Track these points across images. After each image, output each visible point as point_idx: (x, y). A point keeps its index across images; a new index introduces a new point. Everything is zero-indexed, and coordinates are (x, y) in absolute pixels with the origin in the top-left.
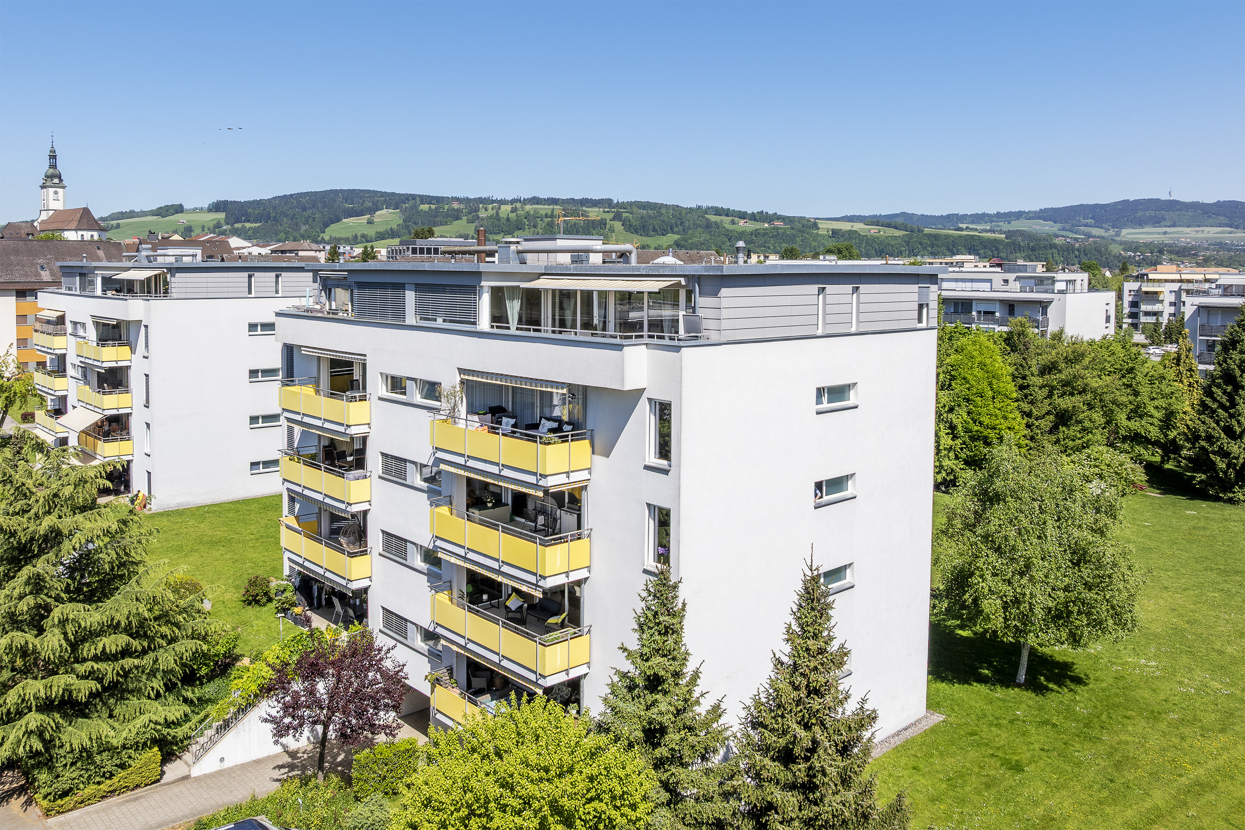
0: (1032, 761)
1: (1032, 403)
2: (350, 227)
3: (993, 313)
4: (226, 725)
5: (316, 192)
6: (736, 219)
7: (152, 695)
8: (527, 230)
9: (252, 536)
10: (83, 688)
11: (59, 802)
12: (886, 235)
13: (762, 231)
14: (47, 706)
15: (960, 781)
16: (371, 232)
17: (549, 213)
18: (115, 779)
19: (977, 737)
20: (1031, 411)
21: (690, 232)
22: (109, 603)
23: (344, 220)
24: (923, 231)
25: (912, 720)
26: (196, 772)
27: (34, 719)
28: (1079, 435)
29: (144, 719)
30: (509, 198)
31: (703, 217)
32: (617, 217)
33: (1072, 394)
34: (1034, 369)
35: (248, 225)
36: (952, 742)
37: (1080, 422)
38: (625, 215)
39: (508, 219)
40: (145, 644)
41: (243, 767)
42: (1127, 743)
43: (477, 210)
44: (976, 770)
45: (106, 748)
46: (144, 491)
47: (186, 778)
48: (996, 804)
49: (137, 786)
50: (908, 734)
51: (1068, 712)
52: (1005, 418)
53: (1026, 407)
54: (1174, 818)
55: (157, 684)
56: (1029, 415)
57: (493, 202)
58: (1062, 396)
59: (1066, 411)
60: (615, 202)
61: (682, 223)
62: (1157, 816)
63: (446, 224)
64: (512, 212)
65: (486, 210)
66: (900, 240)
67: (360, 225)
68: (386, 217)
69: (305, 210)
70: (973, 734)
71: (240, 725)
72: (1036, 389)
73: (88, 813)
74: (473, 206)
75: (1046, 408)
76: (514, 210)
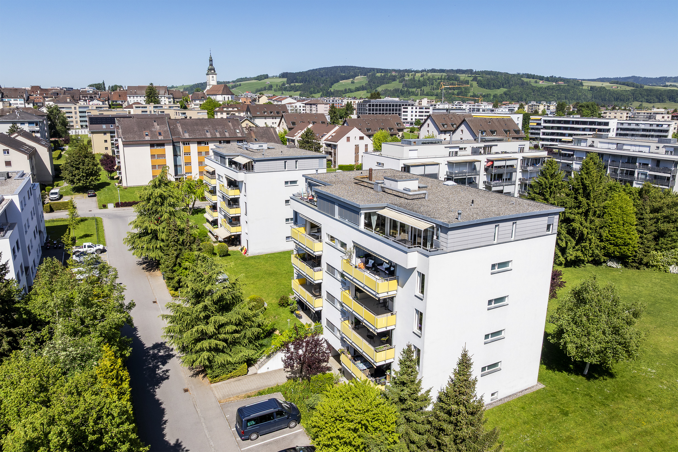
0: (574, 412)
1: (644, 227)
2: (343, 85)
3: (648, 164)
4: (269, 357)
5: (328, 68)
6: (538, 80)
7: (244, 345)
8: (428, 86)
9: (285, 272)
10: (221, 344)
11: (214, 379)
12: (621, 89)
13: (551, 87)
14: (210, 350)
15: (539, 416)
16: (353, 87)
17: (440, 77)
18: (232, 373)
19: (554, 398)
20: (643, 230)
21: (513, 87)
22: (229, 314)
23: (341, 82)
24: (643, 87)
25: (530, 386)
26: (259, 372)
27: (205, 354)
28: (669, 242)
29: (241, 354)
30: (420, 69)
31: (520, 79)
32: (475, 79)
33: (669, 222)
34: (648, 211)
35: (297, 84)
36: (543, 399)
37: (672, 236)
38: (479, 78)
39: (419, 81)
40: (242, 327)
41: (275, 371)
42: (621, 409)
43: (404, 76)
44: (548, 412)
45: (229, 363)
46: (246, 247)
47: (256, 374)
48: (550, 428)
49: (240, 376)
50: (526, 392)
51: (600, 391)
52: (628, 234)
53: (641, 228)
54: (627, 445)
55: (246, 341)
56: (642, 232)
57: (412, 71)
58: (663, 222)
59: (663, 231)
60: (474, 71)
61: (508, 83)
62: (620, 443)
63: (389, 83)
64: (421, 77)
65: (408, 76)
66: (629, 93)
67: (348, 84)
68: (360, 80)
69: (322, 77)
70: (554, 396)
71: (274, 357)
72: (647, 220)
73: (224, 383)
74: (402, 73)
75: (653, 228)
76: (422, 76)
